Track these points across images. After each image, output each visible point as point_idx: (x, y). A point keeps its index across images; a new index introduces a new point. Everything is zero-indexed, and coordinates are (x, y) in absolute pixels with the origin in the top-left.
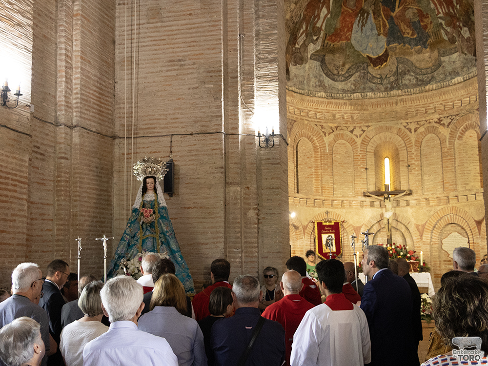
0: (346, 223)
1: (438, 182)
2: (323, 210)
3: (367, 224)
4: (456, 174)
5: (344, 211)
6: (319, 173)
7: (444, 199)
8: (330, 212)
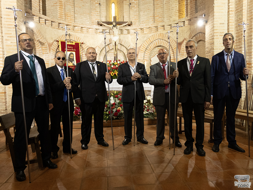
0: (84, 45)
1: (150, 17)
3: (100, 46)
5: (83, 35)
6: (63, 3)
7: (154, 29)
8: (72, 35)
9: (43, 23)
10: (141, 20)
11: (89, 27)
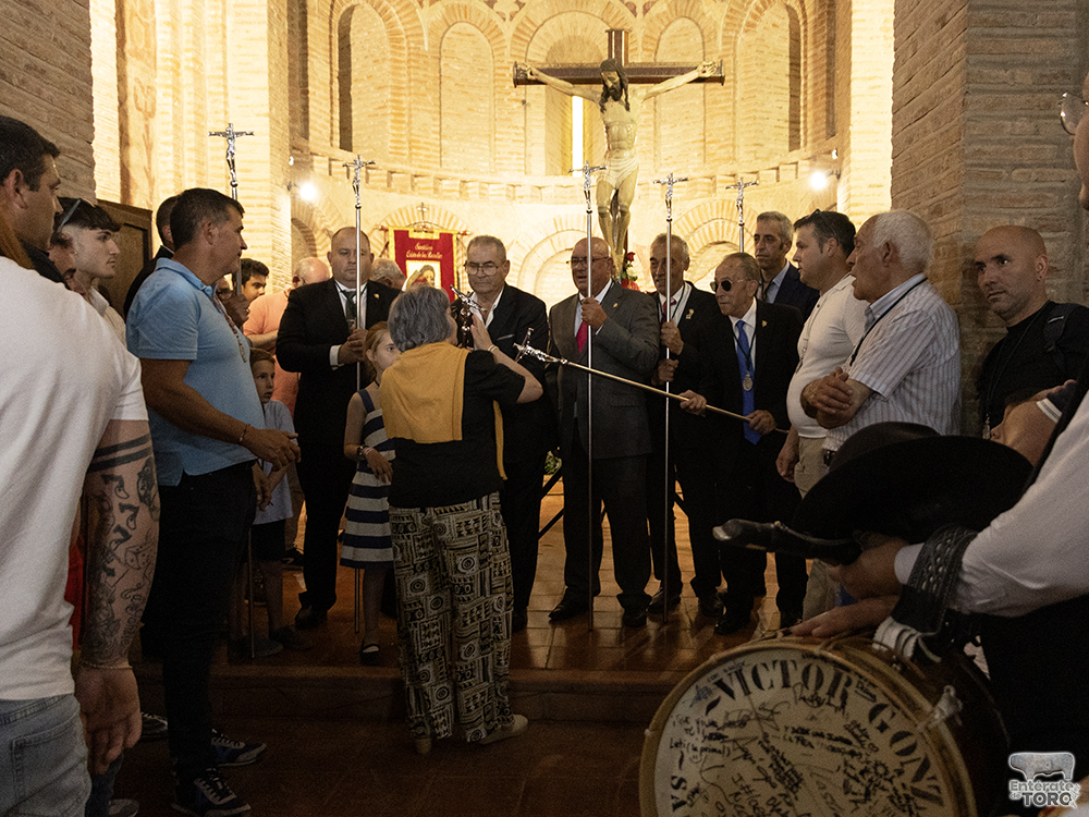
1: (694, 142)
2: (412, 200)
4: (734, 121)
5: (467, 206)
6: (404, 105)
7: (705, 183)
8: (431, 208)
9: (339, 176)
10: (663, 153)
11: (487, 178)
